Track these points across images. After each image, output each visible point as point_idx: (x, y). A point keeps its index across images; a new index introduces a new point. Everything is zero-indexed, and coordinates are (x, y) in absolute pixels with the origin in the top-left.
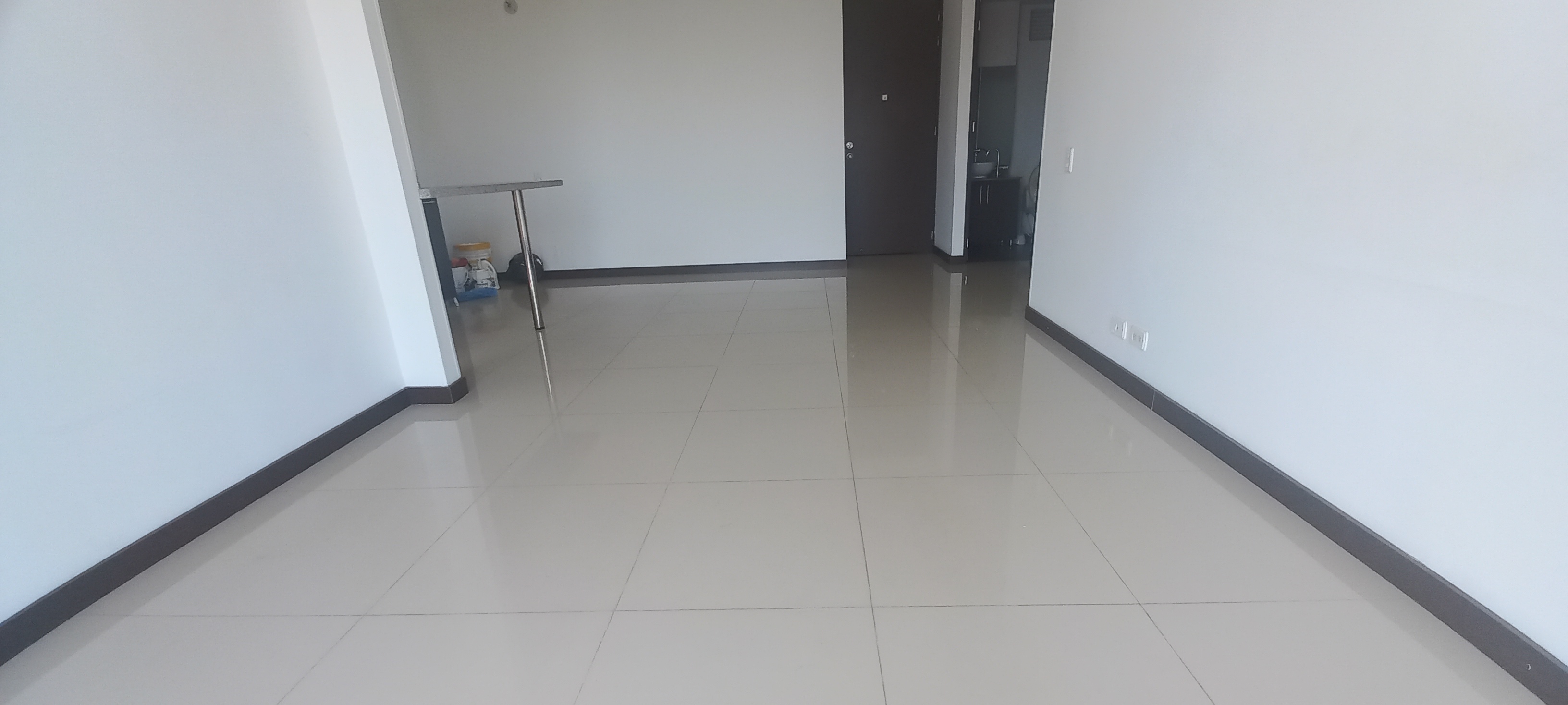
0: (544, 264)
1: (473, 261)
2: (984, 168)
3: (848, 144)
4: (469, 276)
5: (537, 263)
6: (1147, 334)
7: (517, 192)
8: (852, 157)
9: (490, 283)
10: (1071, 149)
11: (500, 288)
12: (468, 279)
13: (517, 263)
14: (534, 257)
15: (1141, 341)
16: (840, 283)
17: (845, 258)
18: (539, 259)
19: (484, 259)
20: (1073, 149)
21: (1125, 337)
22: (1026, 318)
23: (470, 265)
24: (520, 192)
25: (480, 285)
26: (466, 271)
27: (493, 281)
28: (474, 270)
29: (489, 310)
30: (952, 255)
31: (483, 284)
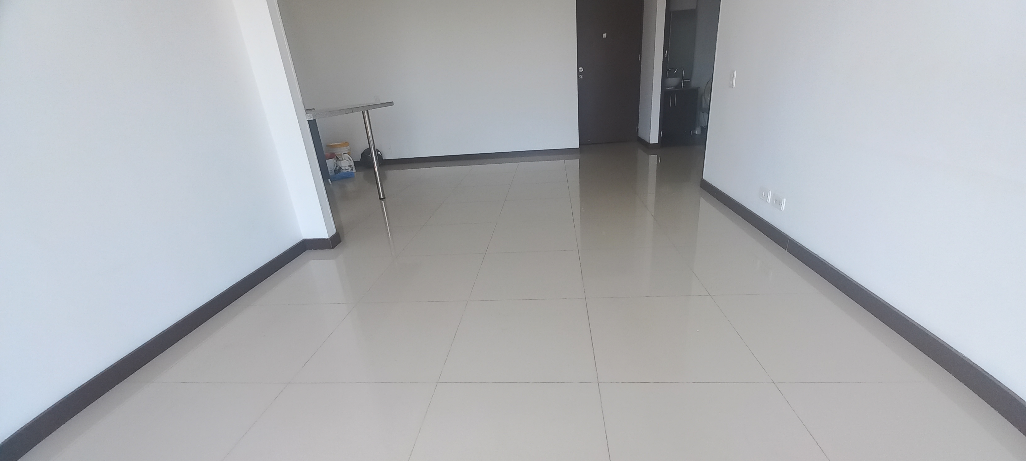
0: (383, 155)
1: (339, 155)
2: (673, 82)
3: (580, 69)
4: (337, 164)
5: (378, 155)
6: (785, 199)
7: (366, 112)
8: (583, 78)
9: (350, 169)
10: (734, 71)
11: (356, 171)
12: (336, 166)
13: (366, 154)
14: (377, 151)
15: (781, 204)
16: (574, 163)
17: (578, 147)
18: (379, 152)
19: (346, 153)
20: (735, 72)
21: (769, 202)
22: (701, 187)
23: (337, 157)
24: (367, 111)
25: (344, 170)
26: (335, 161)
27: (351, 167)
28: (340, 160)
29: (350, 187)
30: (651, 143)
31: (346, 170)
